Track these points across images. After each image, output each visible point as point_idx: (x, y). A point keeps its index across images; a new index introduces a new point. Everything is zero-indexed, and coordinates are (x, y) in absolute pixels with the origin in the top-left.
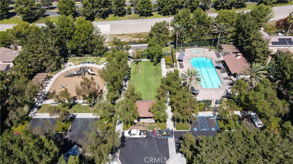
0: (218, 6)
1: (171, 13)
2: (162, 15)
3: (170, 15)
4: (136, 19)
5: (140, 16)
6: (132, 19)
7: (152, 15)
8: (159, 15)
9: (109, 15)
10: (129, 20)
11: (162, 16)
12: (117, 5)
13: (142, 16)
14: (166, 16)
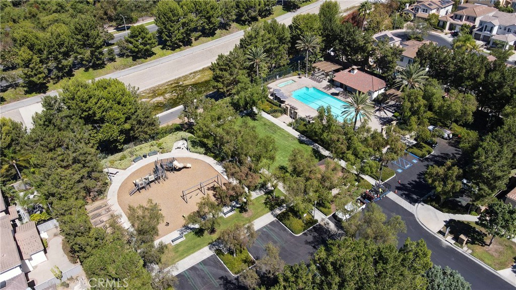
0: (243, 18)
1: (181, 44)
2: (169, 49)
3: (182, 48)
4: (130, 67)
5: (134, 60)
6: (123, 69)
7: (154, 54)
8: (165, 50)
9: (73, 73)
10: (118, 71)
11: (170, 51)
12: (94, 48)
13: (137, 60)
14: (176, 50)
